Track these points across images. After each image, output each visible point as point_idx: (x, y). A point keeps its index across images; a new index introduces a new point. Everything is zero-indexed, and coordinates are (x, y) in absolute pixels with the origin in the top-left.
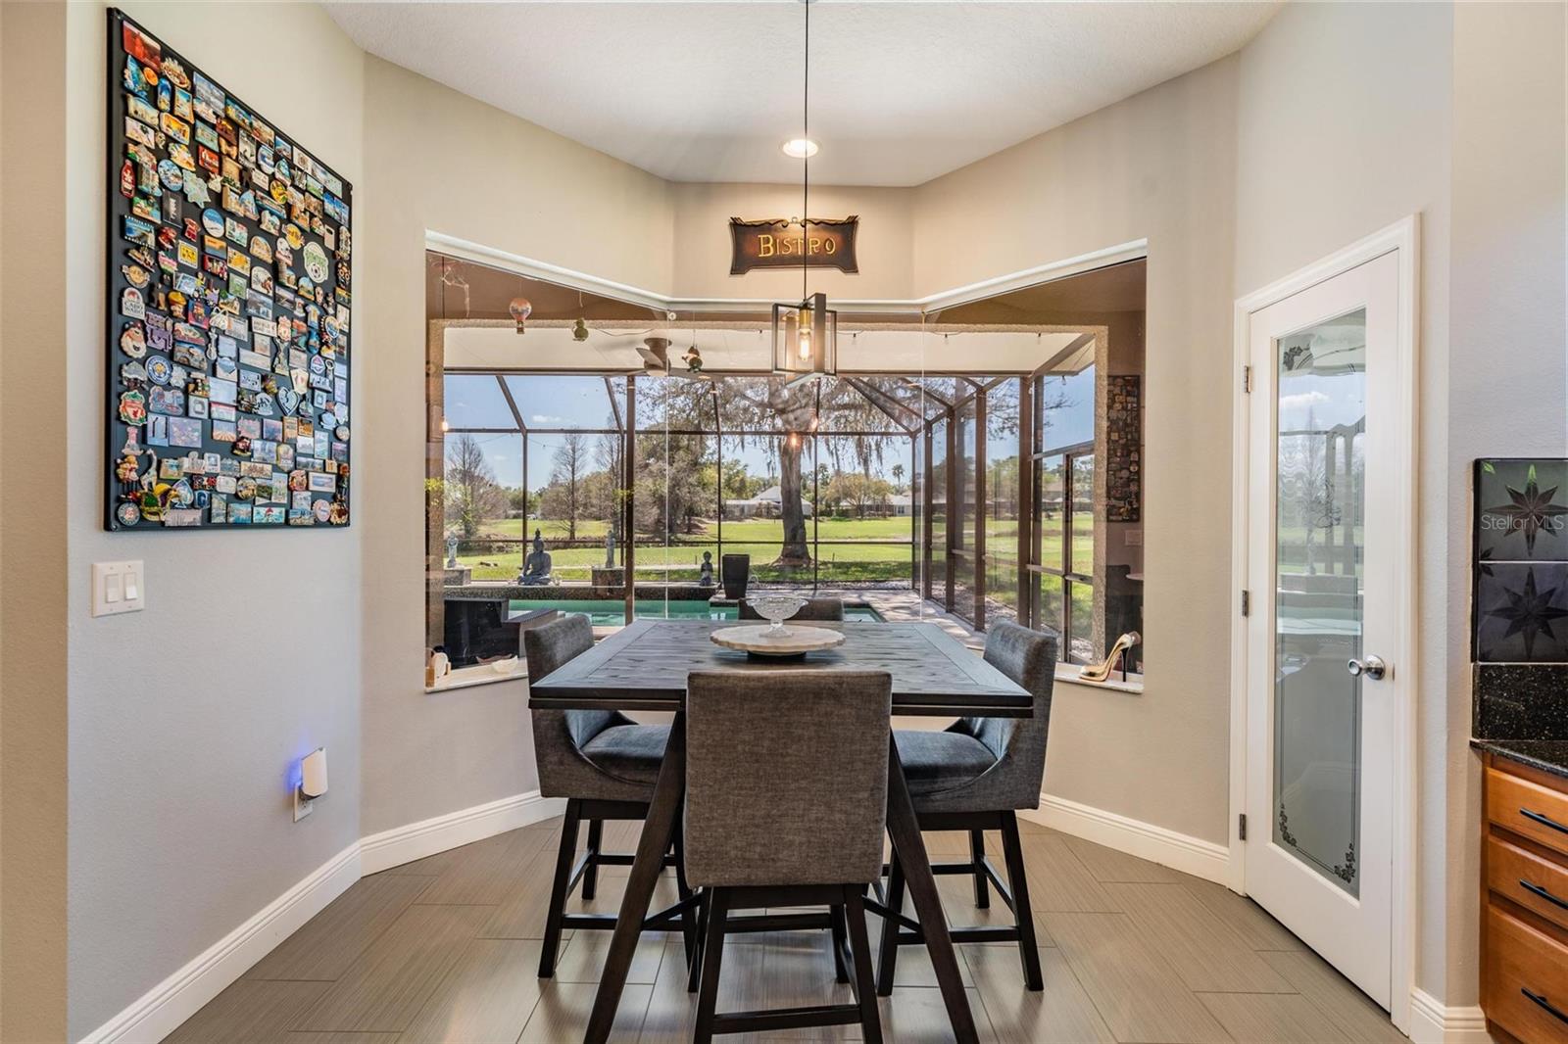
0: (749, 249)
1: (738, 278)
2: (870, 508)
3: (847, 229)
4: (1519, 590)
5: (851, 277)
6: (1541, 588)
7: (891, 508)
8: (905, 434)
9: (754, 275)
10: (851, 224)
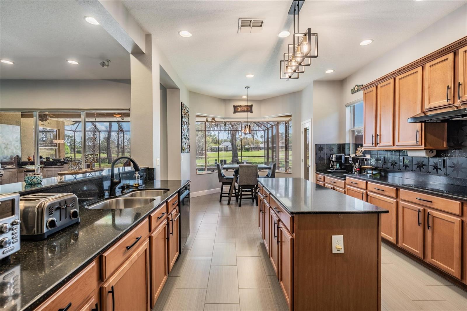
0: (236, 110)
1: (234, 114)
2: (254, 148)
3: (251, 106)
4: (320, 157)
5: (252, 114)
6: (322, 157)
7: (260, 148)
8: (262, 130)
9: (237, 113)
10: (252, 106)
